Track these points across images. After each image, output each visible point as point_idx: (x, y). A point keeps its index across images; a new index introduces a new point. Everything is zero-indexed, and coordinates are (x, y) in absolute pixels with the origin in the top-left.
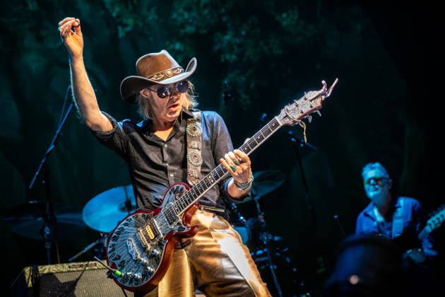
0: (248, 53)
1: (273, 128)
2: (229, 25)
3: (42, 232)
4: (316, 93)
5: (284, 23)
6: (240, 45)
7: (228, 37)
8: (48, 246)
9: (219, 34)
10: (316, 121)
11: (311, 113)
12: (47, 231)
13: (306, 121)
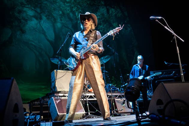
0: (105, 31)
1: (107, 36)
2: (102, 24)
3: (58, 63)
4: (118, 28)
5: (114, 25)
6: (103, 29)
7: (101, 26)
8: (59, 66)
9: (99, 25)
10: (117, 35)
11: (116, 33)
12: (59, 63)
13: (115, 35)
